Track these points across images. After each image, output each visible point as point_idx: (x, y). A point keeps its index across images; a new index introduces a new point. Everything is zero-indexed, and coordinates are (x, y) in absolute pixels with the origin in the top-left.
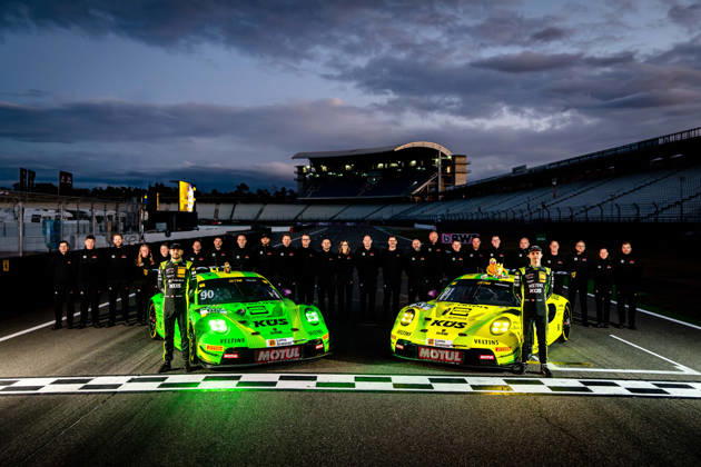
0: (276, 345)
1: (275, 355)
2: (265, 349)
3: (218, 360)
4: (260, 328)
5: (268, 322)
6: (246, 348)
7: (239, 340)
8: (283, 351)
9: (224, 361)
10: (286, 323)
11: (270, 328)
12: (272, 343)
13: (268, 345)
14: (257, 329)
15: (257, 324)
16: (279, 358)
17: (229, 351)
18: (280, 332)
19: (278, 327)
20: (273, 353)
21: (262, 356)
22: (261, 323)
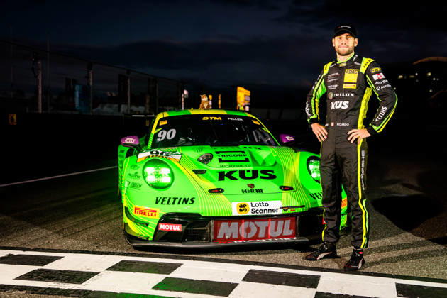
0: (249, 213)
1: (248, 230)
2: (230, 219)
3: (149, 233)
4: (226, 184)
5: (242, 174)
6: (198, 215)
7: (186, 201)
8: (262, 225)
9: (159, 235)
10: (272, 177)
11: (243, 184)
12: (242, 208)
13: (236, 213)
14: (221, 184)
15: (222, 176)
16: (256, 237)
17: (167, 219)
18: (260, 191)
19: (259, 183)
20: (244, 225)
21: (225, 230)
22: (230, 175)
